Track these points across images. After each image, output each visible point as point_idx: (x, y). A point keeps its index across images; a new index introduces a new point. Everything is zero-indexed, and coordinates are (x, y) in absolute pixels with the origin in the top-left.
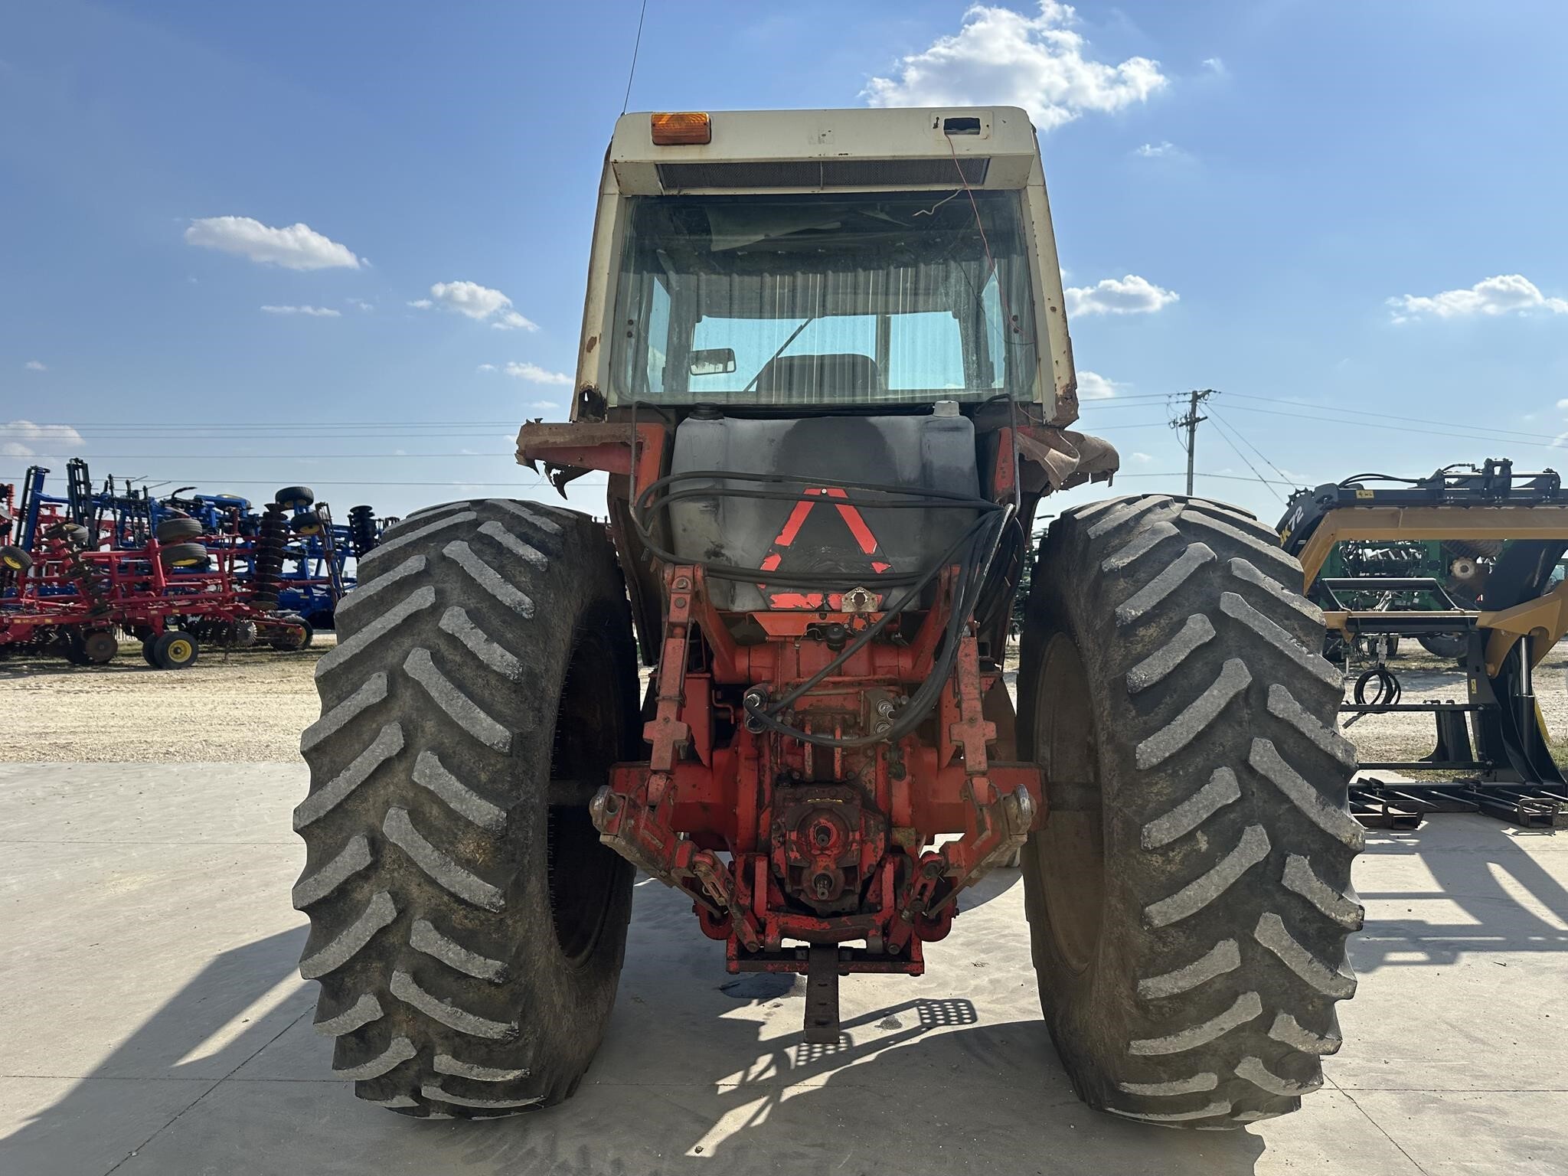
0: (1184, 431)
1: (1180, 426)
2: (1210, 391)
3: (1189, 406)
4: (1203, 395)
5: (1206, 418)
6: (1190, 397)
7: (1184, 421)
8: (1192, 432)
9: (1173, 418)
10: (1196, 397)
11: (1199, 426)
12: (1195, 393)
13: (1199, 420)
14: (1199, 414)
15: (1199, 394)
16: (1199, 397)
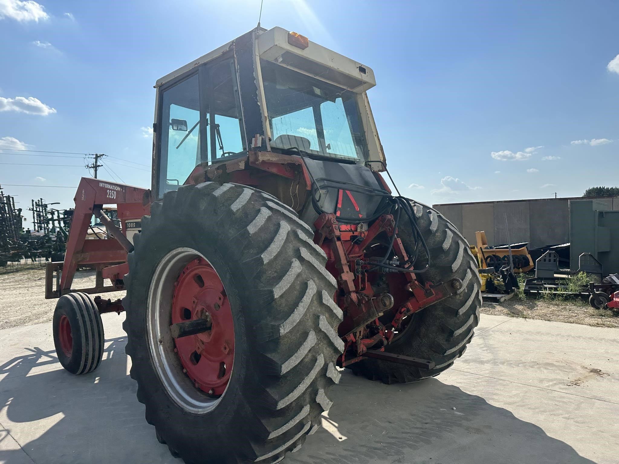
0: (92, 170)
1: (90, 168)
2: (104, 155)
3: (94, 160)
4: (100, 156)
5: (102, 166)
6: (94, 156)
7: (92, 166)
8: (96, 171)
9: (87, 164)
10: (97, 157)
11: (99, 169)
12: (96, 155)
13: (99, 166)
14: (98, 164)
15: (98, 155)
16: (98, 157)
